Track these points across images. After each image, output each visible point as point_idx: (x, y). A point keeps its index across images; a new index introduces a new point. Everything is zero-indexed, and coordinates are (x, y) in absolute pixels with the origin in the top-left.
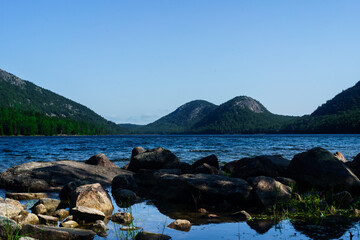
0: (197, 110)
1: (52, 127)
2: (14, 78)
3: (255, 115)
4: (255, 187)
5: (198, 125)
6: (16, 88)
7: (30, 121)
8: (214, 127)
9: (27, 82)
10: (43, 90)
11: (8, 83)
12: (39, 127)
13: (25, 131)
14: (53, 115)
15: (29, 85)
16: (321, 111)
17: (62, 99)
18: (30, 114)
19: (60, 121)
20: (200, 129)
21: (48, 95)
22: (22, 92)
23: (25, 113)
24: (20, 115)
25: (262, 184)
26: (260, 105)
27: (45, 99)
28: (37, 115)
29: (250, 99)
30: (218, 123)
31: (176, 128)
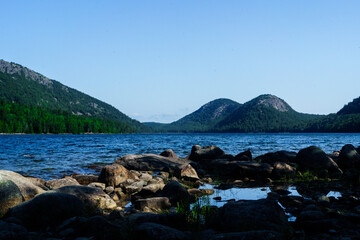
0: (221, 109)
1: (79, 125)
2: (41, 77)
3: (279, 113)
4: (275, 167)
5: (221, 124)
6: (44, 87)
7: (58, 119)
8: (238, 126)
9: (53, 81)
10: (69, 88)
11: (36, 83)
12: (67, 125)
13: (54, 130)
14: (79, 114)
15: (56, 84)
16: (347, 110)
17: (88, 97)
18: (58, 112)
19: (87, 120)
20: (224, 128)
21: (74, 94)
22: (49, 91)
23: (54, 112)
24: (49, 114)
25: (279, 166)
26: (285, 103)
27: (71, 98)
28: (65, 114)
29: (274, 98)
30: (243, 121)
31: (199, 127)
